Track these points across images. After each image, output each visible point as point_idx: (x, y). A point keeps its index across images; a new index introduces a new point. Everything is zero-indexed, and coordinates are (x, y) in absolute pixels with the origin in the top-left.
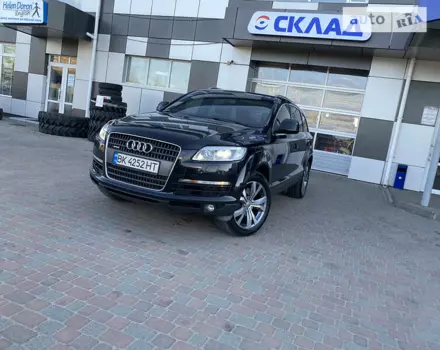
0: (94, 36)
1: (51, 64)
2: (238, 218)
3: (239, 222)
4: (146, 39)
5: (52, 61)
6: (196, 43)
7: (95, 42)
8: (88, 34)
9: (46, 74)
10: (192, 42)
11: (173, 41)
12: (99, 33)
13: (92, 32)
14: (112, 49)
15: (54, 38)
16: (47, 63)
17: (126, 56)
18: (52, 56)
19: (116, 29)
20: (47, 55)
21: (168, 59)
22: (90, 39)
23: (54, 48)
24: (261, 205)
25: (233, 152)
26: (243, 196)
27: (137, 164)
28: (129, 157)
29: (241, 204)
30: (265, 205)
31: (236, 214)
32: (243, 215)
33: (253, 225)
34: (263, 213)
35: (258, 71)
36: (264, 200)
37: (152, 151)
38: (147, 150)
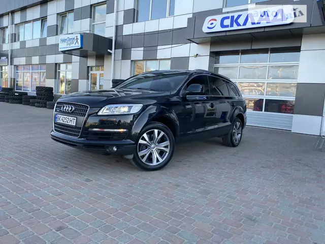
0: (112, 52)
1: (91, 72)
2: (143, 157)
3: (144, 160)
4: (142, 49)
5: (91, 70)
6: (173, 46)
7: (113, 55)
8: (109, 50)
9: (88, 79)
10: (170, 46)
11: (159, 48)
12: (115, 49)
13: (111, 49)
14: (123, 58)
15: (91, 56)
16: (88, 72)
17: (132, 61)
18: (92, 67)
19: (124, 45)
20: (88, 67)
21: (157, 59)
22: (110, 54)
23: (91, 62)
24: (165, 147)
25: (130, 108)
26: (145, 140)
27: (65, 121)
28: (62, 116)
29: (146, 146)
30: (169, 147)
31: (140, 154)
32: (147, 155)
33: (159, 163)
34: (167, 154)
35: (219, 59)
36: (167, 143)
37: (73, 111)
38: (71, 110)
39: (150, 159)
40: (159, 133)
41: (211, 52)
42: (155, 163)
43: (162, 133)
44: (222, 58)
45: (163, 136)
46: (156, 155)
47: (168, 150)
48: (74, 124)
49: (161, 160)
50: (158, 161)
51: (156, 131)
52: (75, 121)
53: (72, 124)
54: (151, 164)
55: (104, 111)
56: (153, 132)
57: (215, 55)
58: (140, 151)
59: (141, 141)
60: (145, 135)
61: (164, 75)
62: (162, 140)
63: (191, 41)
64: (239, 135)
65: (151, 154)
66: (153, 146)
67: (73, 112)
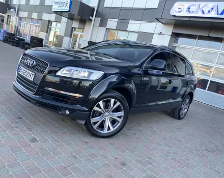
0: (93, 19)
2: (95, 123)
3: (95, 127)
4: (117, 20)
5: (75, 31)
6: (142, 22)
7: (93, 21)
8: (90, 17)
9: (71, 37)
10: (140, 22)
11: (130, 21)
12: (95, 17)
13: (92, 17)
14: (100, 26)
16: (72, 32)
17: (107, 29)
18: (75, 28)
19: (102, 15)
21: (127, 31)
22: (91, 20)
23: (75, 24)
24: (118, 117)
25: (90, 74)
26: (100, 108)
27: (25, 74)
28: (24, 68)
29: (100, 114)
30: (122, 118)
31: (93, 120)
32: (100, 122)
33: (109, 131)
34: (120, 124)
35: (177, 40)
36: (121, 113)
37: (34, 65)
38: (32, 64)
39: (102, 126)
40: (115, 103)
41: (173, 33)
42: (106, 131)
43: (118, 103)
44: (180, 39)
45: (119, 107)
46: (108, 123)
47: (121, 120)
48: (32, 80)
49: (112, 129)
50: (109, 129)
51: (113, 100)
52: (33, 76)
53: (30, 79)
54: (102, 132)
55: (64, 72)
56: (109, 101)
57: (176, 36)
58: (93, 117)
59: (96, 108)
60: (101, 103)
61: (131, 45)
62: (117, 110)
63: (158, 20)
64: (186, 110)
65: (103, 122)
66: (107, 114)
67: (33, 67)
